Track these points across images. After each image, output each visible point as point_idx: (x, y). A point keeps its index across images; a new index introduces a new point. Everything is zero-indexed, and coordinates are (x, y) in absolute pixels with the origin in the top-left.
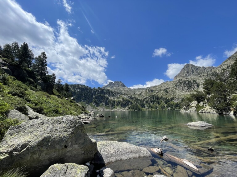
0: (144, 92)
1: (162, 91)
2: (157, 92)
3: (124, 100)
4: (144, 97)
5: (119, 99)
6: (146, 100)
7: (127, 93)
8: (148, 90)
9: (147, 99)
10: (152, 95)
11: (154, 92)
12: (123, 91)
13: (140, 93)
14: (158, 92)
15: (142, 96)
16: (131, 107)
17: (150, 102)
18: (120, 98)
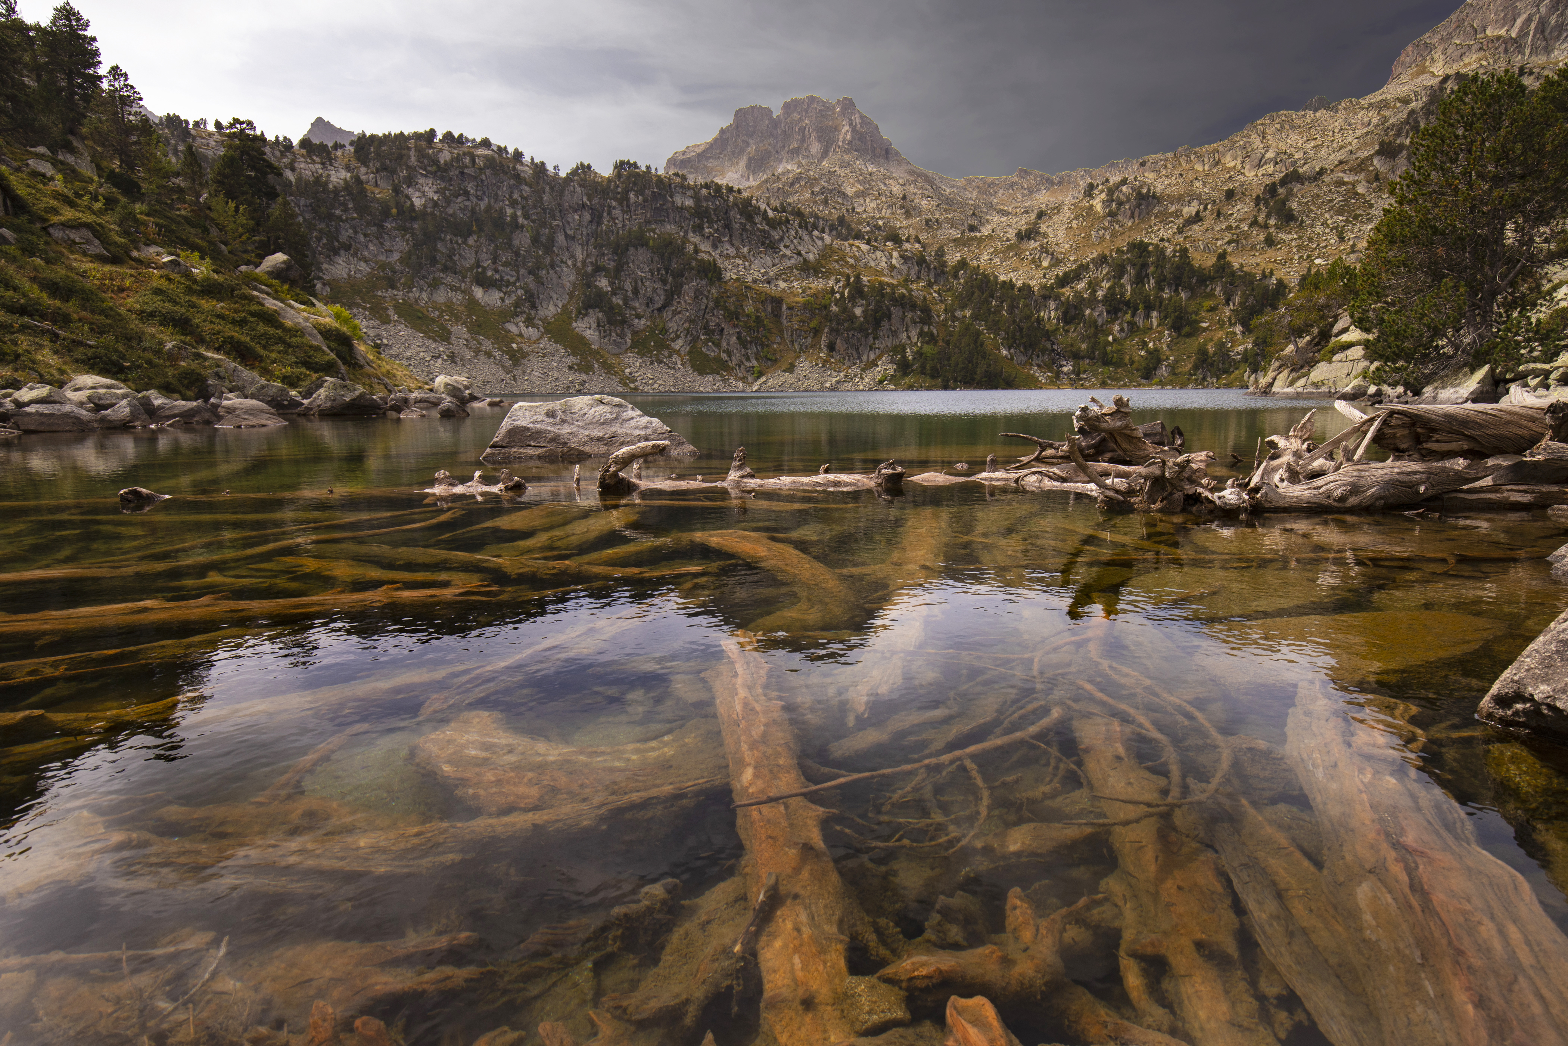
0: (1067, 213)
1: (1241, 209)
2: (1189, 210)
3: (858, 291)
4: (1056, 262)
5: (818, 284)
6: (1067, 292)
7: (901, 223)
8: (1111, 192)
9: (1081, 286)
10: (1133, 246)
11: (1165, 218)
12: (868, 206)
13: (1023, 223)
14: (1197, 218)
15: (1045, 250)
16: (919, 354)
17: (1099, 313)
18: (826, 276)
